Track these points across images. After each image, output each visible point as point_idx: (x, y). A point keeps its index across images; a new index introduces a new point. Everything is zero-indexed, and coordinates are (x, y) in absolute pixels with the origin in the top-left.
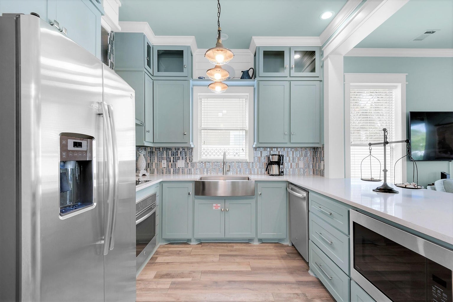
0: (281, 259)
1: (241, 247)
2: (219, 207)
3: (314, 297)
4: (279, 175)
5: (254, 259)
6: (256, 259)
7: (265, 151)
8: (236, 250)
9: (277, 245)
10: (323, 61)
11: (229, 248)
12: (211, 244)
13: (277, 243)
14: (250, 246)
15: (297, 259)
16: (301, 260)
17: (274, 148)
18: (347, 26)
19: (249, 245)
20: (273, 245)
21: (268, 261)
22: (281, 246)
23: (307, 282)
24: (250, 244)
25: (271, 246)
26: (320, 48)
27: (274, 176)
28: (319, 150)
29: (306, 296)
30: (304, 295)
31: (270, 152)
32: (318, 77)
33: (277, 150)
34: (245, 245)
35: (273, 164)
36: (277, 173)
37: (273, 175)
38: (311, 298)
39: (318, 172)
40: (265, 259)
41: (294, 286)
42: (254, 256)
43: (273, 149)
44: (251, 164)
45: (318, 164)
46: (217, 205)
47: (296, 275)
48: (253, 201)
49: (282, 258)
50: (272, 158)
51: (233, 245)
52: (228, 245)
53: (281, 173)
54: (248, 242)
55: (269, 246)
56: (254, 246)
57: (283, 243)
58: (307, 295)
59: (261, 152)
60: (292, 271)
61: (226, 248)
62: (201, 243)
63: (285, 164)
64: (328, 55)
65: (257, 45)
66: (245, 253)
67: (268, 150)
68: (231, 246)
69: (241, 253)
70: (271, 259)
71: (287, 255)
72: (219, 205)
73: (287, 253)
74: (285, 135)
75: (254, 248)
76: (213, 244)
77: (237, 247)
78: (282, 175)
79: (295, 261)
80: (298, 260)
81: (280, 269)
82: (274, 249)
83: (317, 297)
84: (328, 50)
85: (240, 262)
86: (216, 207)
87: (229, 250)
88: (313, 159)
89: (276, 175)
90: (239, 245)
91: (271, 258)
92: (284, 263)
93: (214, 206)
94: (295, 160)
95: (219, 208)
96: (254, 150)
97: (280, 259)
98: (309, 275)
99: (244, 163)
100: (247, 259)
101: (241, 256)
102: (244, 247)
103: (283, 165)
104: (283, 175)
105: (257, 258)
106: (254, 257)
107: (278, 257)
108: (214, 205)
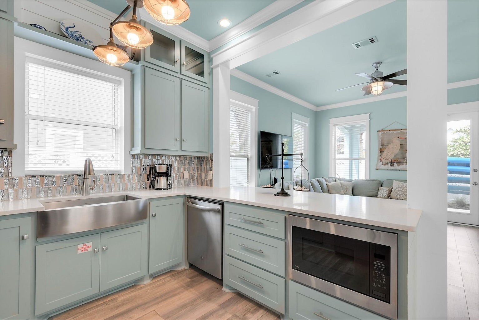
0: (188, 288)
1: (128, 296)
2: (89, 247)
3: (244, 314)
4: (167, 189)
5: (158, 303)
6: (161, 302)
7: (146, 159)
8: (124, 303)
9: (173, 273)
10: (212, 69)
11: (111, 305)
12: (74, 312)
13: (171, 272)
14: (140, 288)
15: (203, 281)
16: (207, 280)
17: (158, 155)
18: (243, 43)
19: (138, 287)
20: (168, 275)
21: (176, 297)
22: (178, 273)
23: (228, 301)
24: (139, 285)
25: (167, 278)
26: (209, 54)
27: (162, 190)
28: (206, 159)
29: (238, 317)
30: (235, 316)
31: (152, 161)
32: (206, 83)
33: (161, 158)
34: (132, 290)
35: (160, 175)
36: (166, 186)
37: (160, 190)
38: (243, 316)
39: (204, 182)
40: (171, 297)
41: (221, 312)
42: (154, 300)
43: (157, 157)
44: (126, 177)
45: (203, 174)
46: (85, 245)
47: (215, 298)
48: (143, 227)
49: (189, 286)
50: (159, 169)
51: (113, 297)
52: (105, 301)
53: (169, 186)
54: (134, 285)
55: (165, 278)
56: (146, 286)
57: (178, 269)
58: (238, 315)
59: (141, 161)
60: (208, 297)
61: (105, 307)
62: (50, 318)
63: (173, 175)
64: (219, 64)
65: (142, 18)
66: (140, 302)
67: (150, 157)
68: (112, 300)
69: (134, 304)
70: (179, 293)
71: (190, 281)
72: (89, 244)
73: (190, 279)
74: (176, 141)
75: (148, 289)
76: (78, 310)
77: (121, 297)
78: (169, 188)
79: (203, 284)
80: (205, 281)
81: (195, 300)
82: (173, 280)
83: (246, 312)
84: (218, 59)
85: (141, 317)
86: (83, 248)
87: (112, 309)
88: (198, 168)
89: (165, 189)
90: (123, 293)
91: (176, 292)
92: (194, 291)
93: (80, 249)
94: (180, 171)
95: (90, 249)
96: (132, 158)
97: (187, 290)
98: (226, 293)
99: (115, 175)
100: (149, 307)
101: (137, 307)
102: (133, 294)
103: (171, 176)
104: (171, 188)
105: (160, 300)
106: (157, 301)
107: (183, 287)
108: (80, 246)
